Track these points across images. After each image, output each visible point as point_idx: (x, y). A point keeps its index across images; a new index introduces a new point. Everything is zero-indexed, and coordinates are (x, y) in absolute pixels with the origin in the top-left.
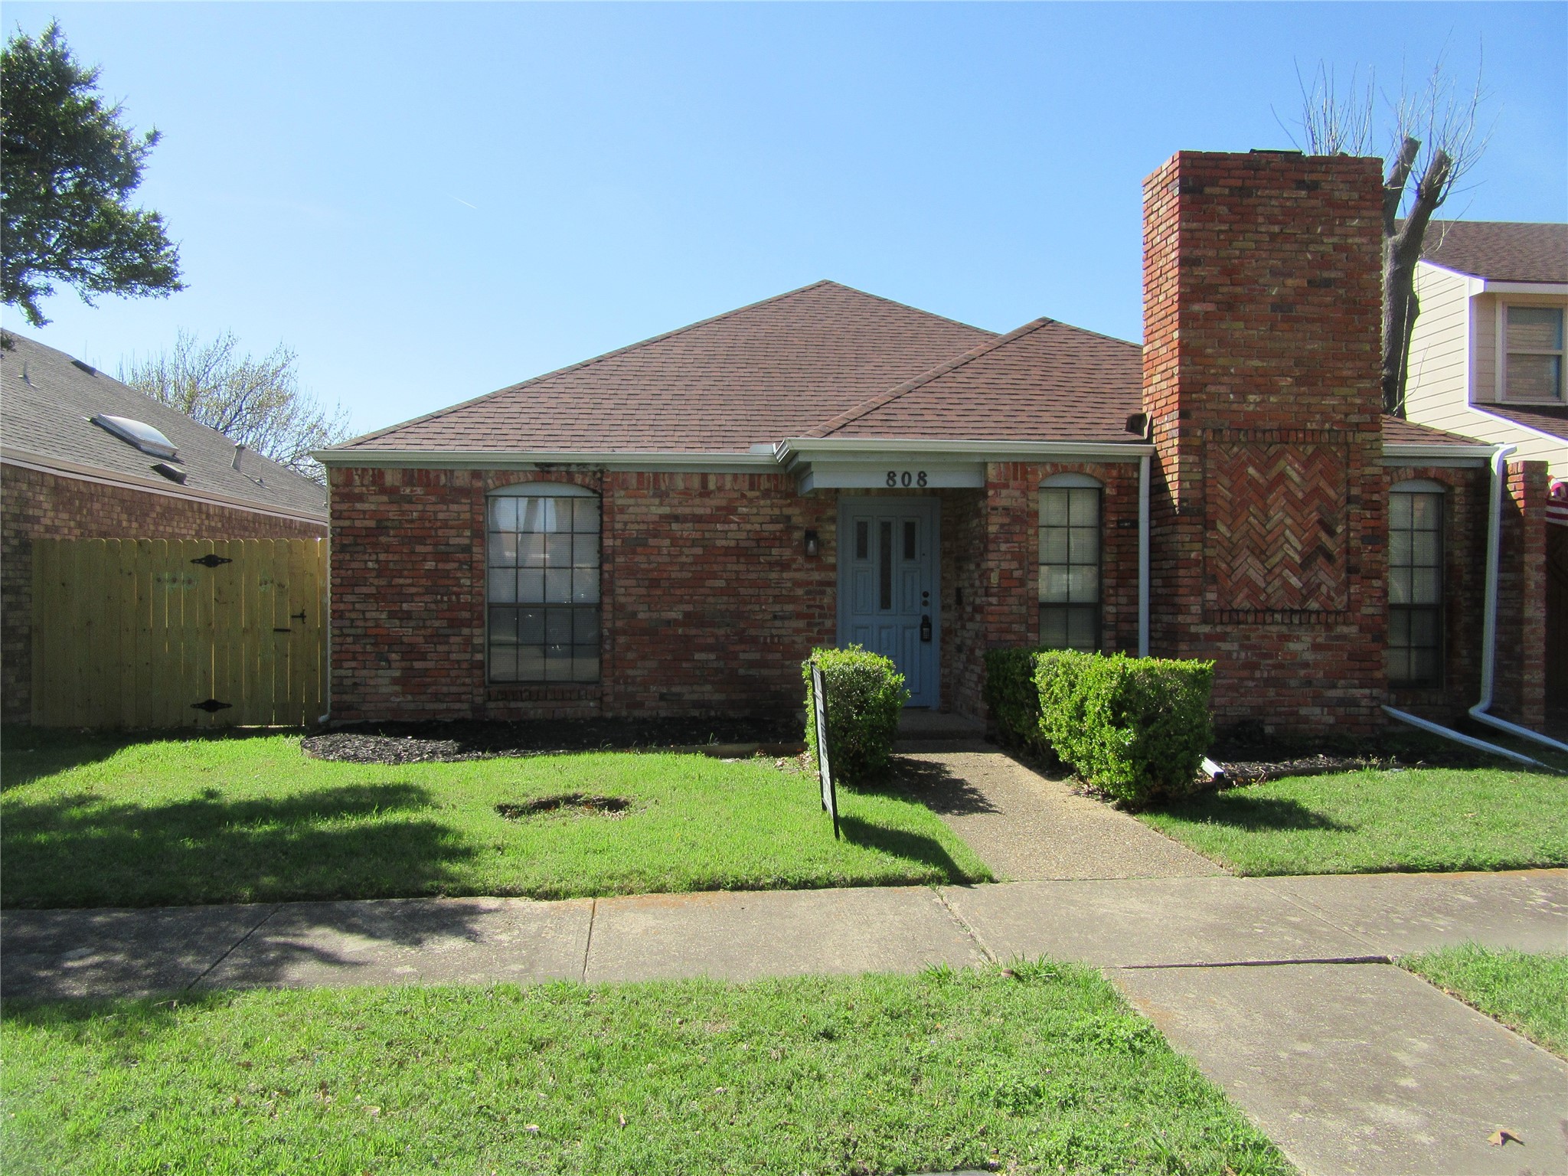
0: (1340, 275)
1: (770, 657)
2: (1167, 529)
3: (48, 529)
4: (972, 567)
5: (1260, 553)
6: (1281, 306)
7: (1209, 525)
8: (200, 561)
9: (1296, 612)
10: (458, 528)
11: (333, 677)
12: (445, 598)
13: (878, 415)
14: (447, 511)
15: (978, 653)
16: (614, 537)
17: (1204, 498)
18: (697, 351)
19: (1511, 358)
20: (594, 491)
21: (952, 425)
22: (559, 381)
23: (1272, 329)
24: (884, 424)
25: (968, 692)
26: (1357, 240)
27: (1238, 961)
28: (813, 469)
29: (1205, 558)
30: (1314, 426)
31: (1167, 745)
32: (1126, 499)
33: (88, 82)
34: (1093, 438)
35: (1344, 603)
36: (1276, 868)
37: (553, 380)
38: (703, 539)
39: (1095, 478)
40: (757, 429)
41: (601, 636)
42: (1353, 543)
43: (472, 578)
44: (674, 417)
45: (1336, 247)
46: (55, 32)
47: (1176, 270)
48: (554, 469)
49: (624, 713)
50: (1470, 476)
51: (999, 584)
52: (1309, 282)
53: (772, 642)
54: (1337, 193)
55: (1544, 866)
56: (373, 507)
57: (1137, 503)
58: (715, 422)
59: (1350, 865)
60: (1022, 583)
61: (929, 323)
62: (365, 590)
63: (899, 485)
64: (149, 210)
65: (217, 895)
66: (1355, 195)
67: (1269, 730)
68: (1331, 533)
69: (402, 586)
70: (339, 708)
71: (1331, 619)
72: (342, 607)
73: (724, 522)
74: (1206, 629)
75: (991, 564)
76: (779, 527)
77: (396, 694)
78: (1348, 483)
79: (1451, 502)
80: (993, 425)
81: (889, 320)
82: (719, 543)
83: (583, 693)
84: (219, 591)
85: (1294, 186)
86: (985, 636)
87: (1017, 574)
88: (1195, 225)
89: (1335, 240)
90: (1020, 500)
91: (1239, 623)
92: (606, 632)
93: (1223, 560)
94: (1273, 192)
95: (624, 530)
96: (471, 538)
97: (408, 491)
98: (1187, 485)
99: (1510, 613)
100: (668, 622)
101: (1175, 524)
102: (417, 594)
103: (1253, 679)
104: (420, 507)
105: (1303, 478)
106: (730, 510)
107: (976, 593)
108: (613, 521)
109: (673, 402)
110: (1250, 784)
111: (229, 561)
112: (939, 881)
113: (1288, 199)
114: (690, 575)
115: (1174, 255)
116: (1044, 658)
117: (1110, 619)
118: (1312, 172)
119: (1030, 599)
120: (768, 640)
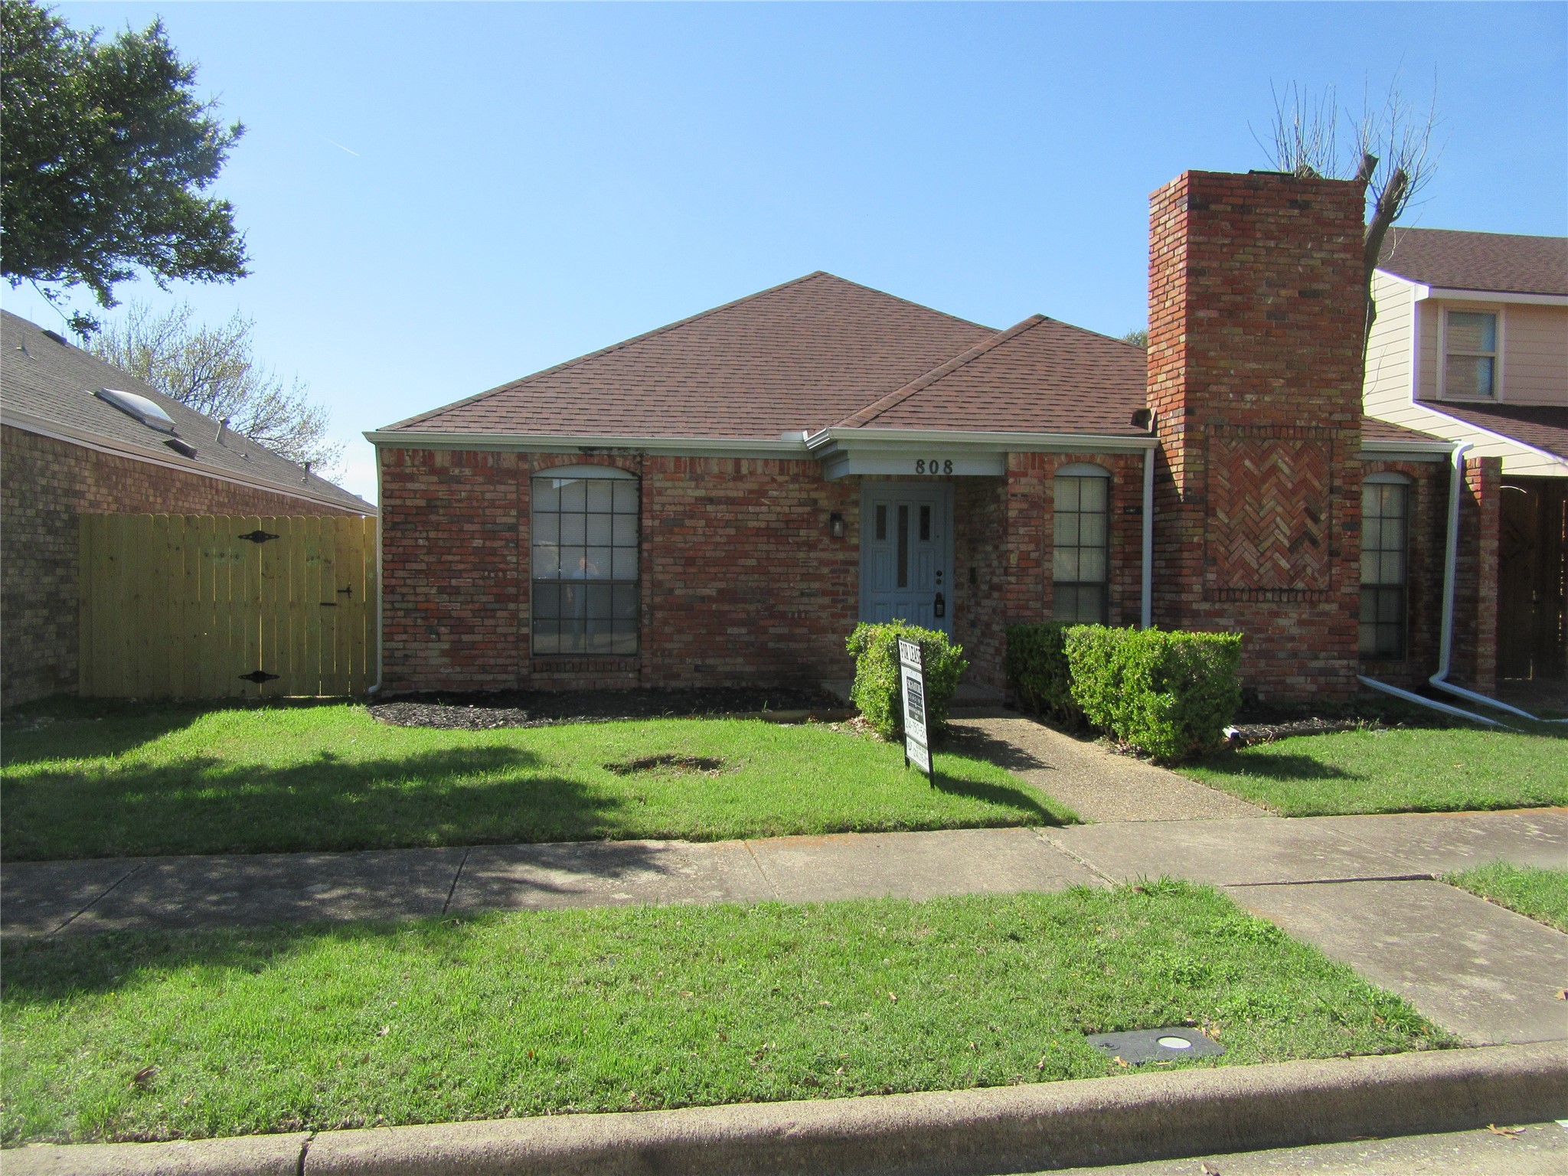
0: (1327, 287)
1: (798, 631)
2: (1174, 515)
3: (92, 504)
4: (989, 548)
5: (1254, 538)
6: (1275, 313)
7: (1210, 512)
8: (247, 537)
9: (1285, 591)
10: (505, 507)
11: (384, 649)
12: (492, 575)
13: (905, 407)
14: (494, 491)
15: (995, 628)
16: (653, 518)
17: (1206, 487)
18: (712, 339)
19: (1450, 358)
20: (634, 474)
21: (975, 417)
22: (587, 367)
23: (1267, 334)
24: (913, 415)
25: (983, 664)
26: (1342, 255)
27: (1313, 879)
28: (849, 456)
29: (1206, 542)
30: (1303, 424)
31: (1202, 707)
32: (1131, 487)
33: (187, 79)
34: (1104, 431)
35: (1326, 583)
36: (1314, 810)
37: (581, 366)
38: (737, 520)
39: (1105, 468)
40: (782, 416)
41: (639, 611)
42: (1336, 529)
43: (518, 555)
44: (703, 404)
45: (1324, 262)
46: (158, 28)
47: (1184, 280)
48: (596, 452)
49: (661, 684)
50: (1432, 469)
51: (1018, 564)
52: (1300, 293)
53: (800, 617)
54: (1325, 213)
55: (1530, 806)
56: (423, 487)
57: (1142, 491)
58: (742, 410)
59: (1371, 806)
60: (1038, 563)
61: (924, 316)
62: (415, 566)
63: (927, 472)
64: (221, 198)
65: (405, 840)
66: (1341, 215)
67: (1261, 697)
68: (1316, 520)
69: (451, 562)
70: (389, 679)
71: (1316, 597)
72: (393, 582)
73: (755, 505)
74: (1205, 606)
75: (1011, 546)
76: (807, 509)
77: (445, 666)
78: (1332, 475)
79: (1416, 493)
80: (1012, 417)
81: (887, 312)
82: (752, 524)
83: (623, 665)
84: (266, 566)
85: (1288, 205)
86: (1004, 613)
87: (1033, 555)
88: (1201, 239)
89: (1323, 255)
90: (1037, 487)
91: (1235, 601)
92: (645, 608)
93: (1222, 543)
94: (1270, 211)
95: (662, 511)
96: (518, 517)
97: (457, 471)
98: (1191, 476)
99: (1466, 592)
100: (703, 598)
101: (1180, 510)
102: (465, 570)
103: (1247, 651)
104: (468, 487)
105: (1293, 471)
106: (761, 493)
107: (993, 573)
108: (652, 503)
109: (698, 390)
110: (1261, 742)
111: (277, 537)
112: (1035, 823)
113: (1283, 216)
114: (723, 554)
115: (1181, 265)
116: (1075, 631)
117: (1116, 597)
118: (1304, 193)
119: (1047, 578)
120: (796, 615)
